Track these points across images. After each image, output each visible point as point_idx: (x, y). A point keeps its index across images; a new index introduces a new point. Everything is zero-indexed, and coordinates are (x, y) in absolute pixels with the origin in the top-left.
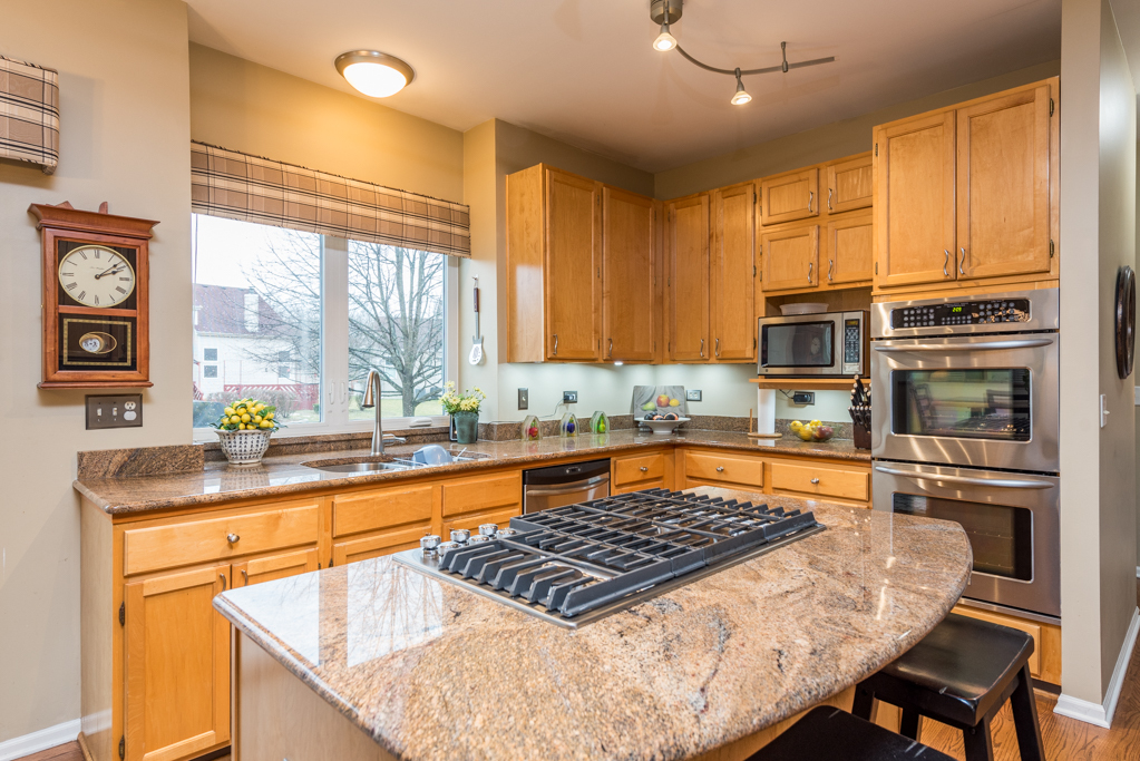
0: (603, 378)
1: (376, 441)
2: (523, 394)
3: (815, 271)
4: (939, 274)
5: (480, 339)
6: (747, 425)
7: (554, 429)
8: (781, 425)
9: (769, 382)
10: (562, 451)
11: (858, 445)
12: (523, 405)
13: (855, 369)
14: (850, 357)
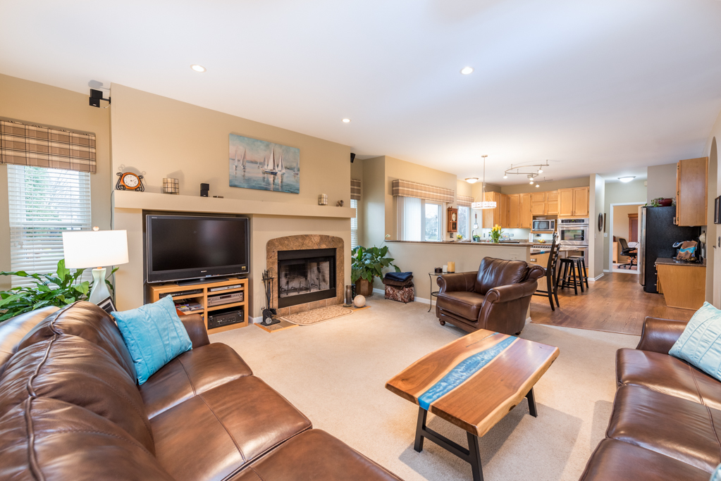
4: (569, 215)
5: (476, 224)
9: (534, 232)
12: (484, 237)
13: (553, 230)
14: (552, 227)
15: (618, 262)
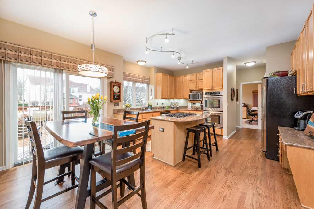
0: (167, 101)
1: (142, 109)
2: (157, 103)
3: (196, 87)
4: (210, 88)
5: (151, 96)
6: (187, 107)
7: (161, 108)
8: (192, 107)
9: (190, 101)
10: (165, 110)
11: (201, 109)
12: (157, 105)
13: (201, 100)
14: (200, 98)
15: (247, 119)
